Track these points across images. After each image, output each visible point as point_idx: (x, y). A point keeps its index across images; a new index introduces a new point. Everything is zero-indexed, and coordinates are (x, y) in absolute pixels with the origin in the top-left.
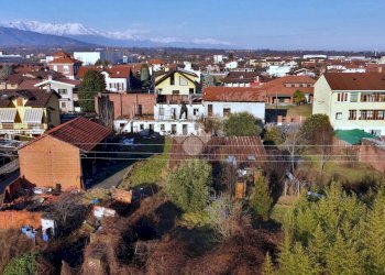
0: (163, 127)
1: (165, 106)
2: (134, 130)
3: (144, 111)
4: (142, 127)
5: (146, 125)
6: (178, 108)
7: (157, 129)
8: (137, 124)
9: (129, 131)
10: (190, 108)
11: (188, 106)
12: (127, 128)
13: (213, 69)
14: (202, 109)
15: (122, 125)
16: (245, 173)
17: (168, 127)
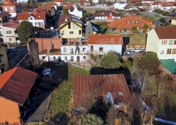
0: (66, 58)
1: (67, 47)
2: (50, 60)
3: (55, 47)
4: (54, 58)
5: (57, 57)
6: (74, 47)
7: (63, 59)
8: (52, 57)
9: (48, 61)
10: (81, 48)
11: (80, 47)
12: (47, 59)
13: (87, 4)
14: (88, 48)
15: (43, 57)
16: (118, 106)
17: (69, 58)
